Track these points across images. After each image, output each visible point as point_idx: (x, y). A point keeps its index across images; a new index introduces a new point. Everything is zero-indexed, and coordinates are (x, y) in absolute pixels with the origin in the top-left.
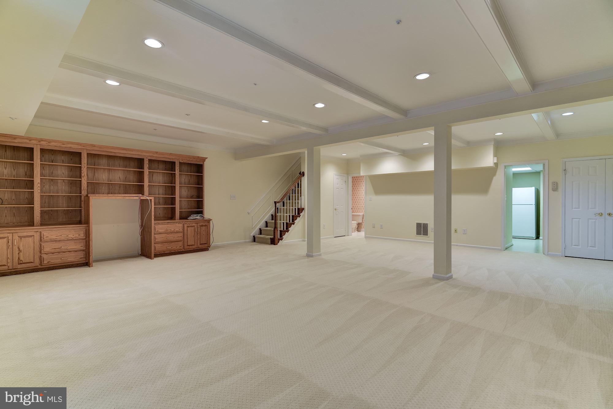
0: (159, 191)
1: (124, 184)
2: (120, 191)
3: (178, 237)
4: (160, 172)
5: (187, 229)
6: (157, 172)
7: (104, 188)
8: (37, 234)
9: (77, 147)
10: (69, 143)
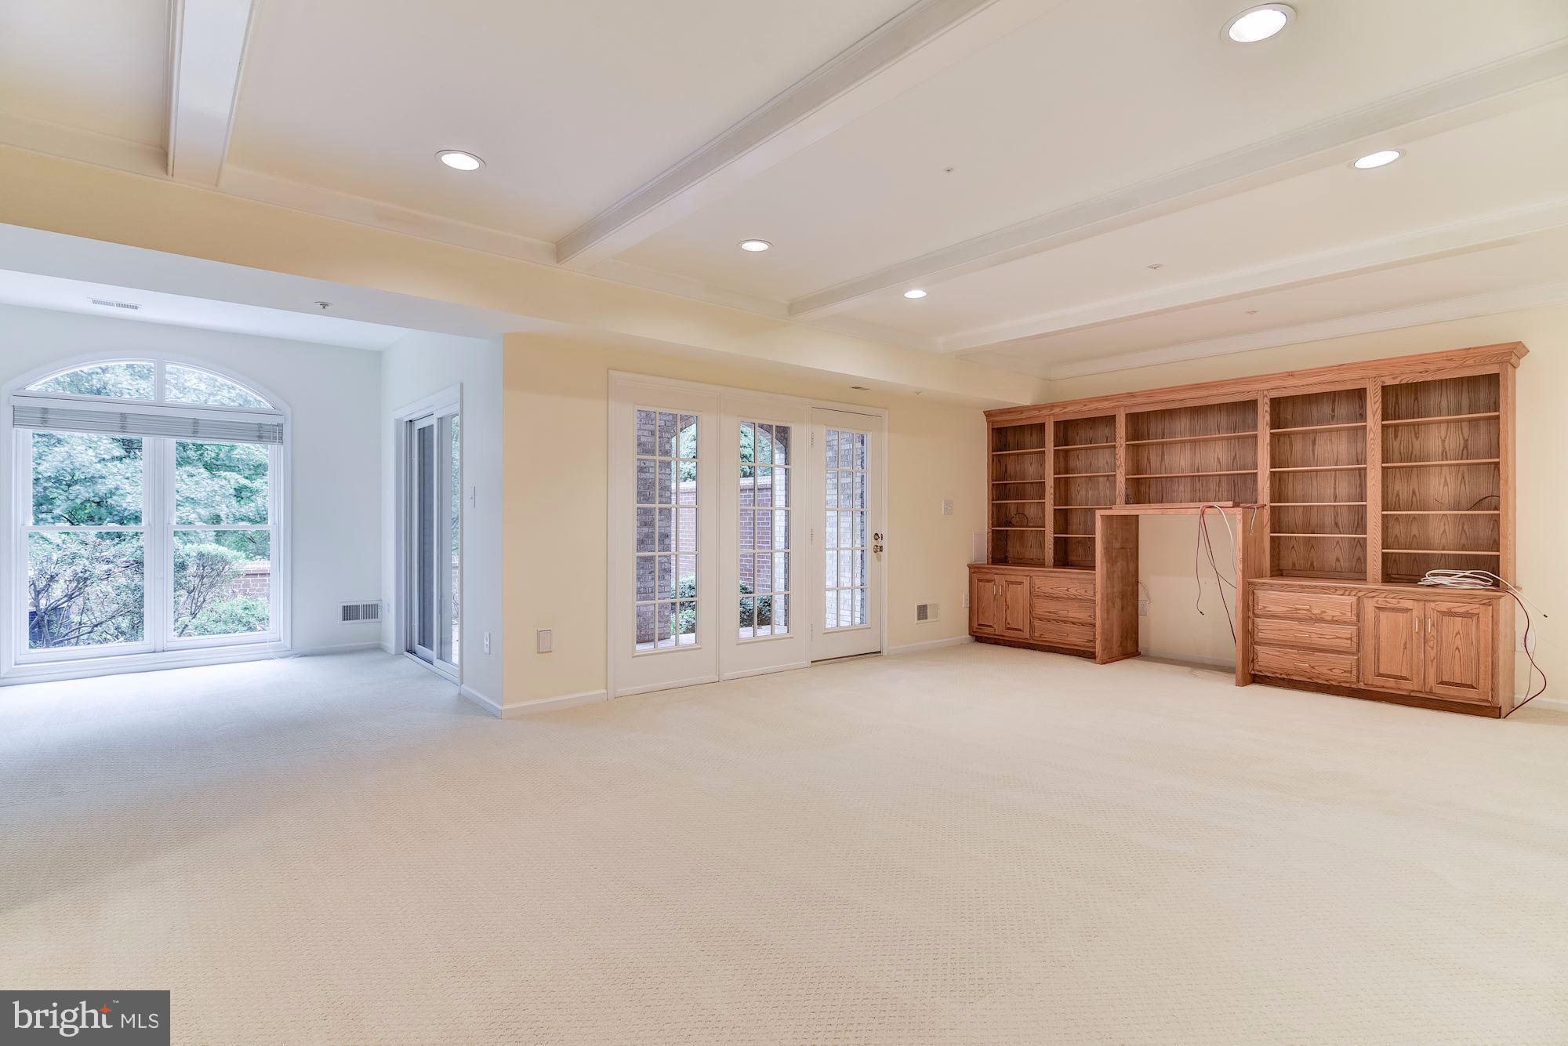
0: (1335, 489)
1: (1231, 475)
2: (1220, 493)
3: (1338, 638)
4: (1337, 430)
5: (1377, 619)
6: (1330, 431)
7: (1182, 488)
8: (1026, 581)
9: (1106, 404)
10: (1091, 400)
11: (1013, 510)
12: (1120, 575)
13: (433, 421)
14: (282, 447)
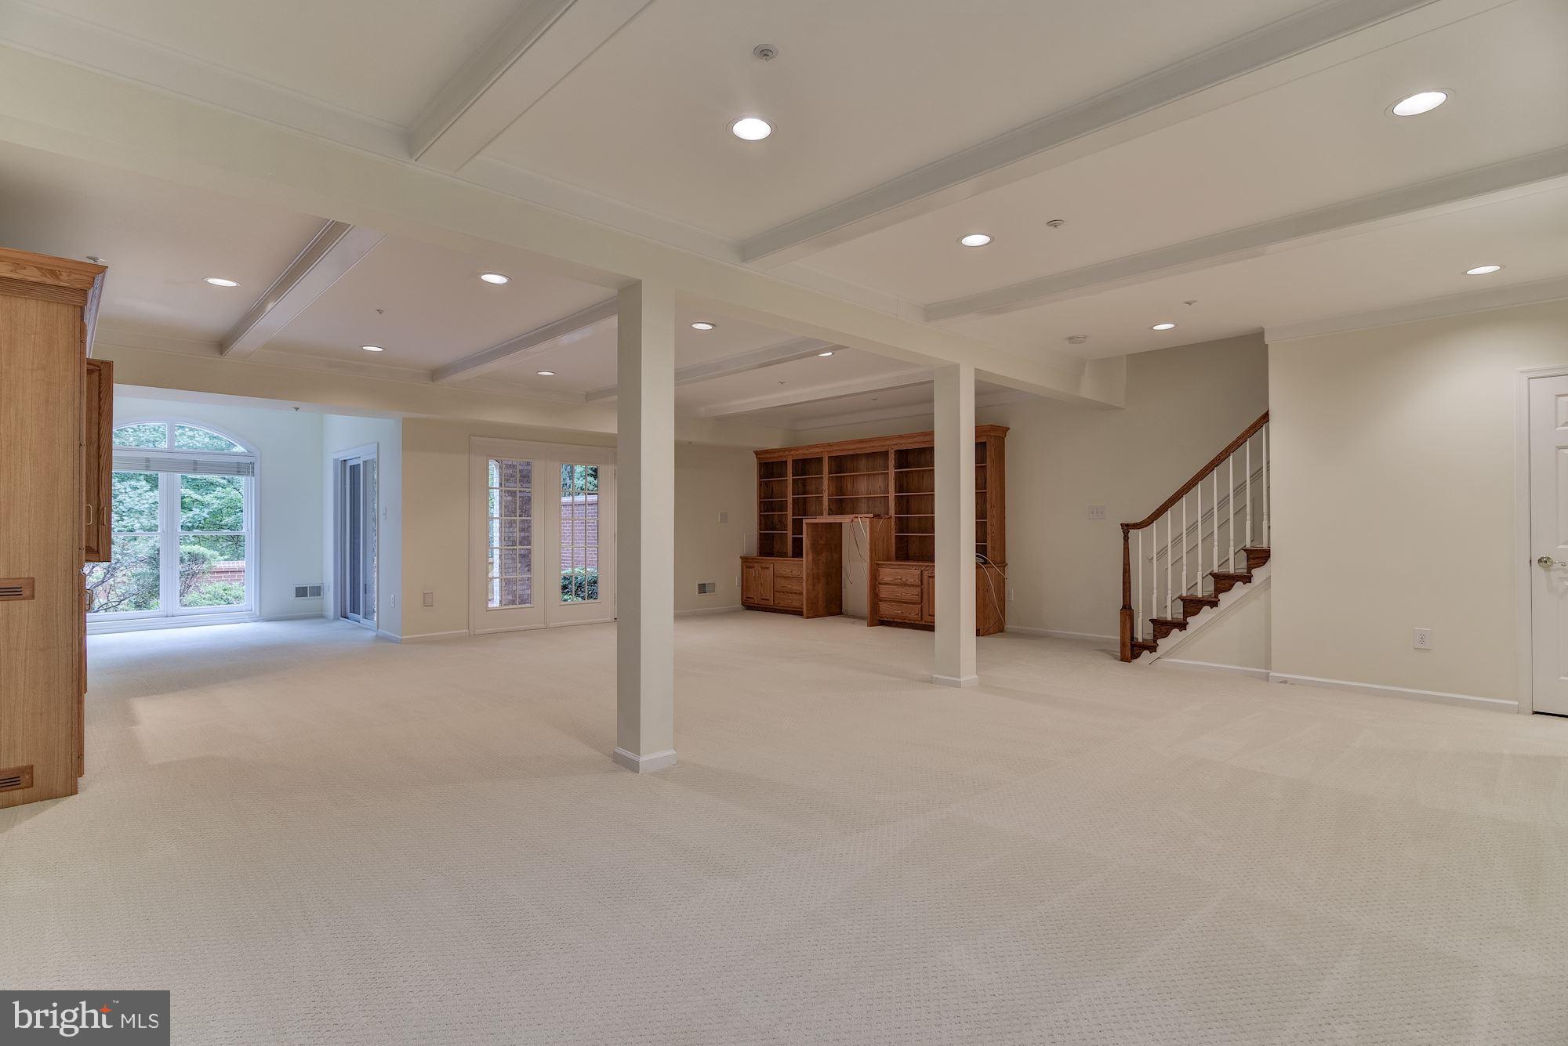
3: (913, 595)
5: (928, 583)
8: (771, 567)
9: (817, 450)
10: (810, 447)
11: (776, 520)
12: (825, 561)
13: (360, 462)
14: (253, 479)
